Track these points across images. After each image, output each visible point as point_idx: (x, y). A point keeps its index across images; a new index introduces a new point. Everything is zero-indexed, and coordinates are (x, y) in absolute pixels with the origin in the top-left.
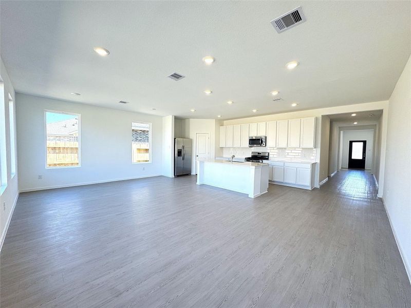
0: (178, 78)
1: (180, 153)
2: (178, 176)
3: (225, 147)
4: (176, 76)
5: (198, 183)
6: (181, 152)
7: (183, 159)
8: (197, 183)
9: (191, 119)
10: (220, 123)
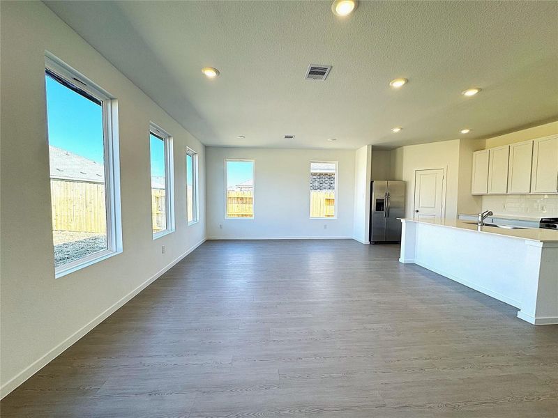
0: (323, 74)
1: (380, 205)
2: (376, 243)
3: (485, 192)
4: (317, 72)
5: (402, 260)
6: (383, 204)
7: (388, 215)
8: (400, 260)
9: (404, 147)
10: (476, 143)
